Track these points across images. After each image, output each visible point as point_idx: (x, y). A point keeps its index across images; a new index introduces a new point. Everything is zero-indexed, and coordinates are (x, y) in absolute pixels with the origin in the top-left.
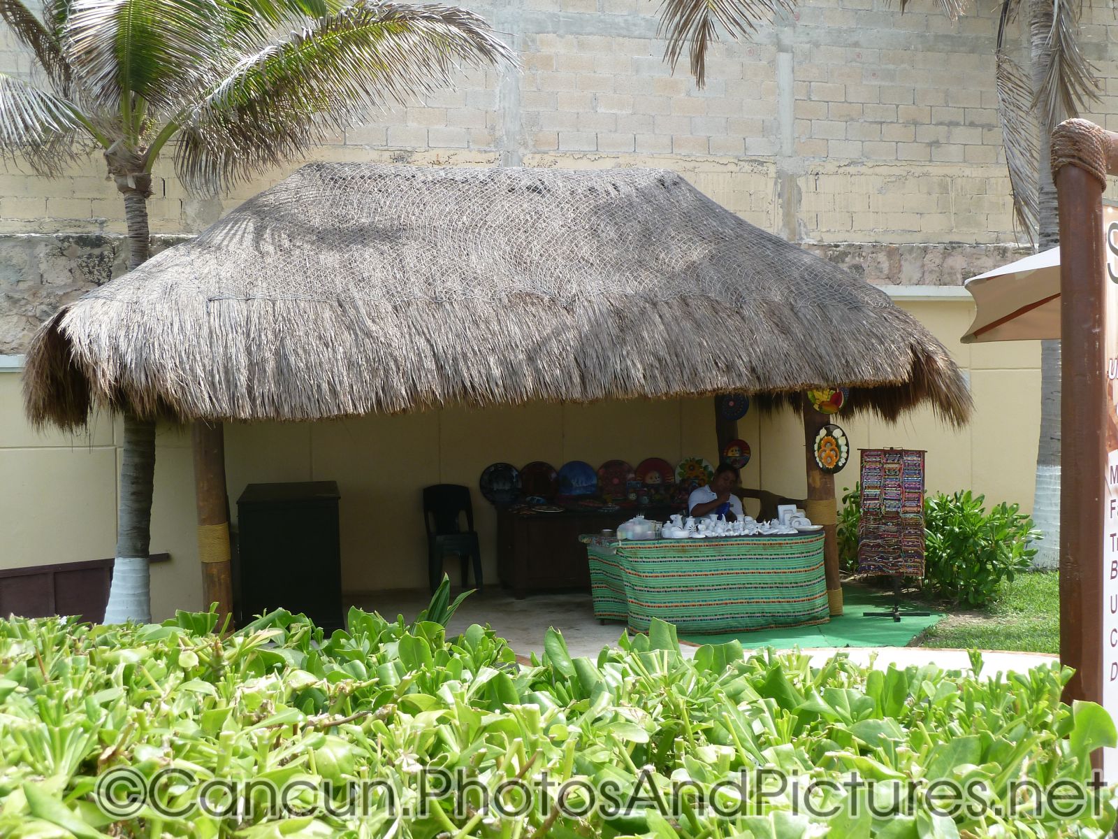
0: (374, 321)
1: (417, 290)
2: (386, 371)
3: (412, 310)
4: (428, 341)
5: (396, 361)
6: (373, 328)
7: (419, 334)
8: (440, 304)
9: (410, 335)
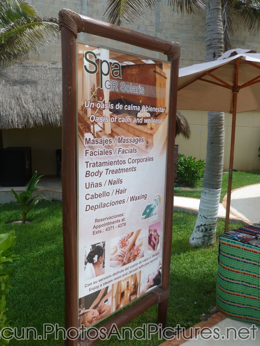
0: (26, 104)
1: (39, 96)
2: (28, 117)
3: (37, 102)
4: (40, 110)
5: (31, 114)
6: (25, 105)
7: (38, 108)
8: (45, 100)
9: (36, 108)
